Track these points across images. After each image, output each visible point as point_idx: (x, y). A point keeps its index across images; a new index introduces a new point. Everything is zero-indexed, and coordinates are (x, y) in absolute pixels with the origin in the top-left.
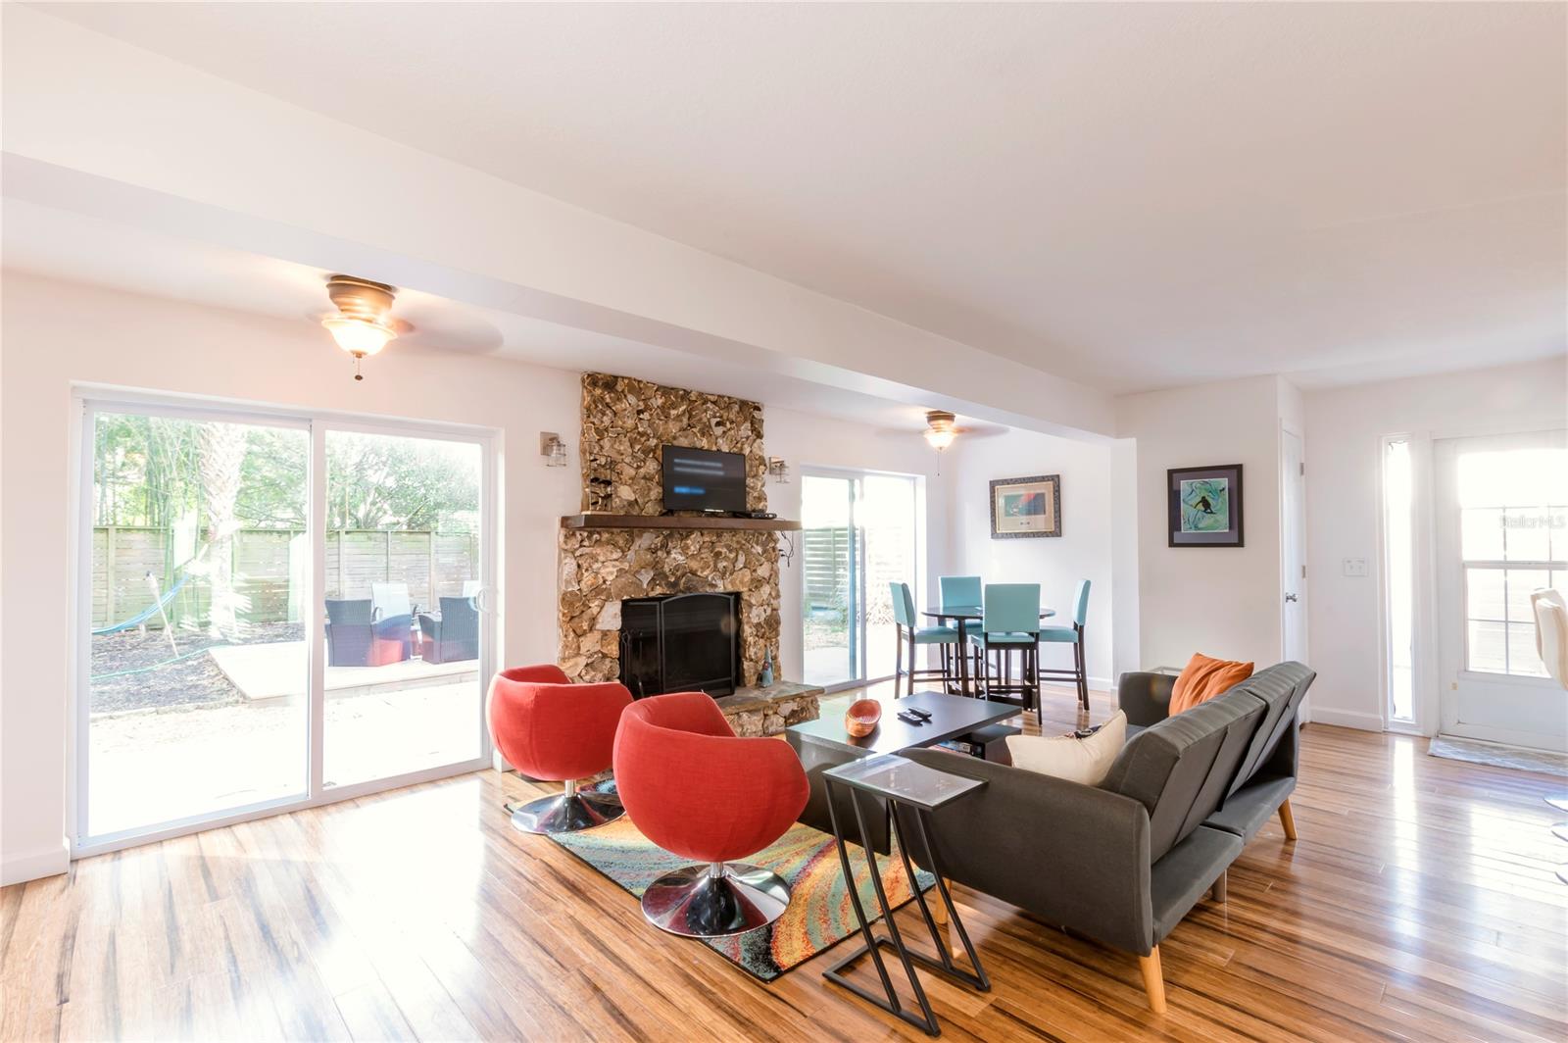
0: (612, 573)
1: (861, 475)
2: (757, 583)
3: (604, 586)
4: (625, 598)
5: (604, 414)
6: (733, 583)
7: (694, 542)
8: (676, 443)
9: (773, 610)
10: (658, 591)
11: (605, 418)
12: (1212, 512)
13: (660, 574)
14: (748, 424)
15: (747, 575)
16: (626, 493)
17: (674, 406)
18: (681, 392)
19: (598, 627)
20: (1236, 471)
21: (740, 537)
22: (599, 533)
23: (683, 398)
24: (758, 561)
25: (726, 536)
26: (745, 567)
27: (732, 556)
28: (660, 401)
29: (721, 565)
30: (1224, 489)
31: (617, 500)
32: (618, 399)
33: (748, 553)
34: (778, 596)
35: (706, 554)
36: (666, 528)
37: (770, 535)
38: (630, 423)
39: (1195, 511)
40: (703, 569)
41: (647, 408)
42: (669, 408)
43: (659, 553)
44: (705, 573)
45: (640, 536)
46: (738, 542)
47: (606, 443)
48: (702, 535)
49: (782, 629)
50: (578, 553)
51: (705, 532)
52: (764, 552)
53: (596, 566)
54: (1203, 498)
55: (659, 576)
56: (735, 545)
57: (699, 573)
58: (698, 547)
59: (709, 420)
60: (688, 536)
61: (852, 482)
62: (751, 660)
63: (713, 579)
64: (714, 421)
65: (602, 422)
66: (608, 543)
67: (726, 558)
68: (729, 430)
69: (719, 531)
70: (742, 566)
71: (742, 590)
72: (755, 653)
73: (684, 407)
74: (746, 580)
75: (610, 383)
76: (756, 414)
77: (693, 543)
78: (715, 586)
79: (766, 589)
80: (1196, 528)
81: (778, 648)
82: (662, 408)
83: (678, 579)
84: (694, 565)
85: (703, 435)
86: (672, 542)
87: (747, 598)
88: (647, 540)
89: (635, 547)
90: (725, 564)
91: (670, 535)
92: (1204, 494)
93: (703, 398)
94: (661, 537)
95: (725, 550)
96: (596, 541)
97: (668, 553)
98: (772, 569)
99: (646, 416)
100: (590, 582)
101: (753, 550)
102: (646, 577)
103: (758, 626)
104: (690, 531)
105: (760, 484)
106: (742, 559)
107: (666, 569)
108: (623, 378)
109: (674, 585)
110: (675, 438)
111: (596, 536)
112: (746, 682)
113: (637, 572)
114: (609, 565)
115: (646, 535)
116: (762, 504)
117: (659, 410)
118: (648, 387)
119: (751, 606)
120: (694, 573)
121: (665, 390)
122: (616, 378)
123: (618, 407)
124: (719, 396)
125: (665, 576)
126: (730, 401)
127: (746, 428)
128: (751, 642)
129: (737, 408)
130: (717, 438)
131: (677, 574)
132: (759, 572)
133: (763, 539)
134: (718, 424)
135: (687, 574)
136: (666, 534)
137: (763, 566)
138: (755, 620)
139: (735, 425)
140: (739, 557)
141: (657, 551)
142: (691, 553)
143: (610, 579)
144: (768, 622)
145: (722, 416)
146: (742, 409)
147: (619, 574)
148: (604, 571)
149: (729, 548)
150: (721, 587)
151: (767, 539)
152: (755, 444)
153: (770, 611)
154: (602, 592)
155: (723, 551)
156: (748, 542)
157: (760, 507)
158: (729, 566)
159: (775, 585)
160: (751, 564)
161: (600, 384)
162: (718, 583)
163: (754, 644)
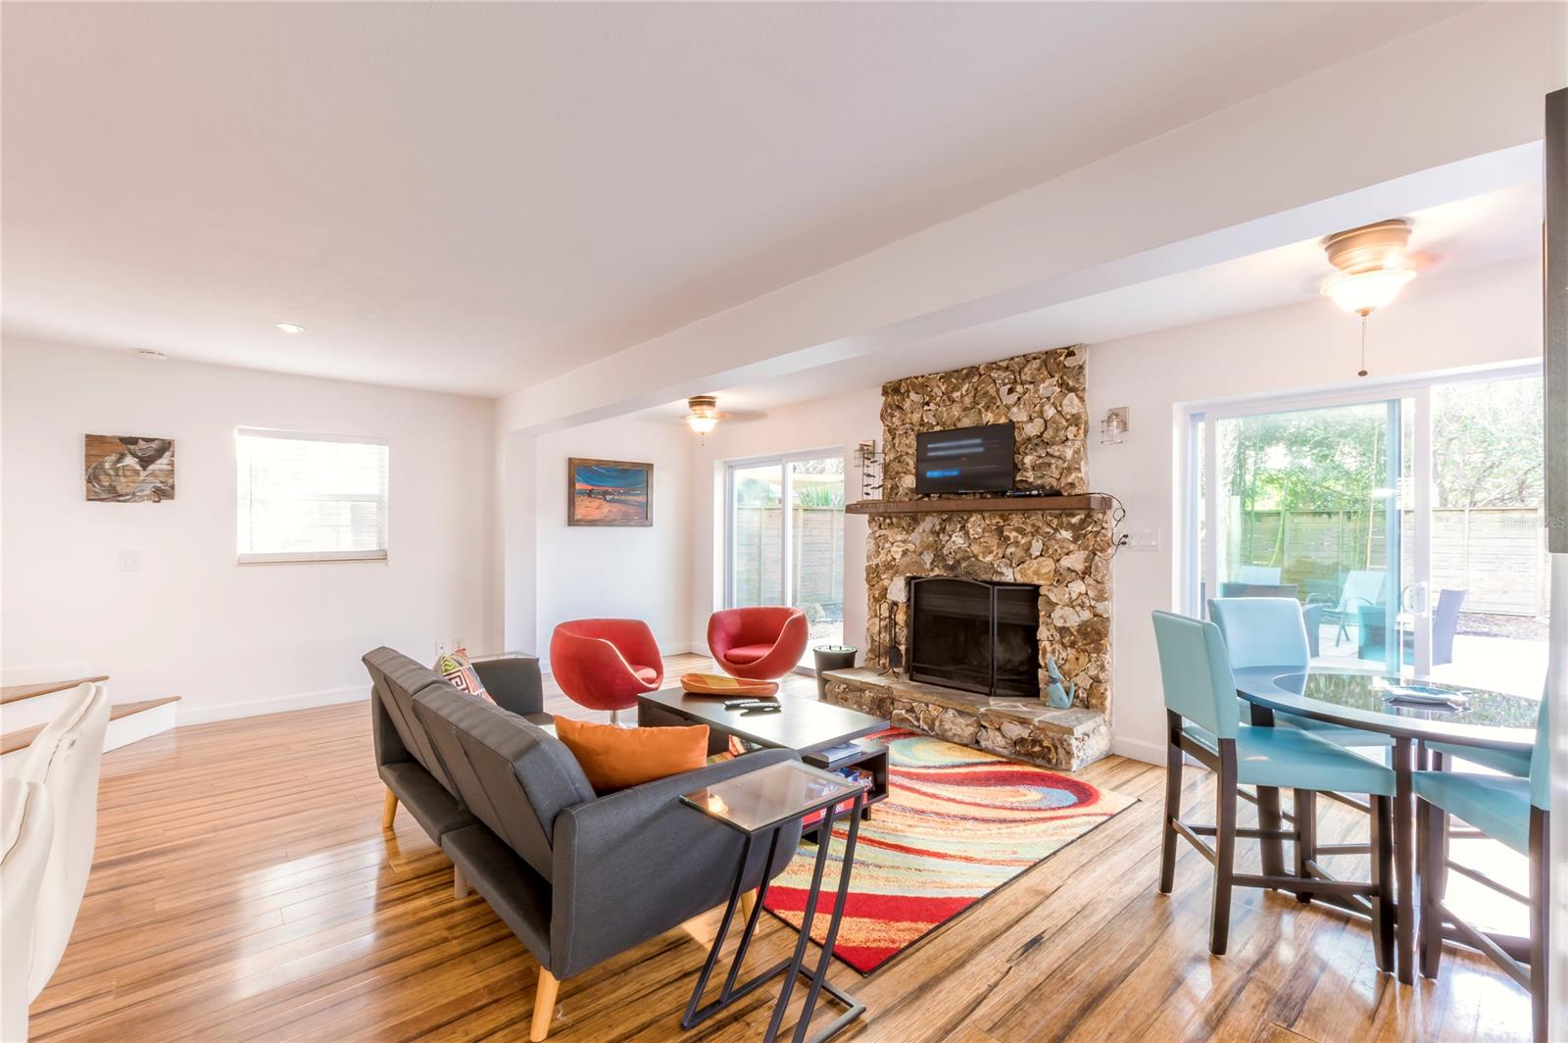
0: (897, 552)
2: (1060, 578)
3: (894, 563)
4: (908, 575)
5: (892, 416)
6: (1023, 574)
7: (976, 525)
8: (959, 425)
9: (1095, 615)
10: (937, 572)
11: (894, 419)
14: (1056, 378)
15: (1048, 565)
16: (909, 481)
17: (956, 388)
18: (964, 372)
19: (888, 596)
21: (1036, 519)
22: (890, 518)
23: (969, 376)
24: (1061, 547)
25: (1016, 520)
26: (1041, 555)
27: (1023, 541)
28: (944, 388)
29: (1009, 551)
31: (901, 488)
32: (904, 399)
33: (1048, 537)
34: (1101, 597)
35: (993, 542)
36: (945, 512)
37: (1088, 516)
38: (916, 417)
40: (985, 555)
41: (931, 398)
42: (952, 392)
43: (941, 536)
44: (989, 558)
45: (924, 520)
46: (1033, 525)
47: (897, 441)
48: (984, 518)
50: (877, 535)
51: (986, 515)
52: (1075, 540)
53: (887, 545)
55: (939, 557)
56: (1029, 529)
57: (981, 558)
58: (980, 530)
59: (998, 391)
60: (968, 519)
62: (1047, 669)
63: (999, 565)
64: (1004, 390)
65: (893, 423)
66: (898, 526)
67: (1016, 543)
68: (1025, 393)
69: (1006, 513)
70: (1038, 554)
71: (1036, 582)
73: (966, 386)
74: (1044, 571)
75: (897, 388)
76: (1070, 362)
77: (973, 526)
78: (1002, 574)
79: (1078, 587)
81: (1102, 668)
82: (947, 393)
83: (958, 562)
84: (975, 549)
85: (987, 408)
86: (950, 525)
87: (1047, 593)
88: (928, 523)
89: (920, 529)
90: (1014, 549)
91: (949, 520)
93: (993, 366)
94: (941, 520)
95: (1014, 534)
96: (889, 525)
97: (950, 536)
98: (1090, 559)
99: (932, 406)
100: (883, 559)
101: (1057, 535)
102: (928, 558)
103: (1063, 631)
104: (970, 512)
105: (1069, 453)
106: (1037, 546)
107: (945, 551)
108: (907, 379)
109: (952, 568)
110: (959, 420)
111: (888, 521)
112: (1041, 694)
113: (921, 553)
114: (900, 545)
115: (929, 519)
116: (1073, 476)
117: (945, 397)
118: (930, 379)
119: (1052, 605)
120: (976, 557)
121: (946, 377)
122: (901, 381)
123: (905, 406)
124: (1012, 359)
125: (943, 558)
126: (1027, 359)
127: (1050, 385)
128: (1049, 649)
129: (1036, 364)
130: (1008, 408)
131: (958, 557)
132: (1066, 562)
133: (1074, 520)
134: (1011, 391)
135: (969, 558)
136: (945, 517)
137: (1071, 556)
138: (1060, 623)
139: (1031, 387)
140: (1034, 542)
141: (938, 534)
142: (972, 537)
143: (898, 556)
144: (1083, 629)
145: (1015, 381)
146: (1045, 363)
147: (905, 553)
148: (894, 549)
149: (1020, 531)
150: (1009, 575)
151: (1083, 521)
152: (1066, 402)
153: (1086, 615)
154: (892, 567)
155: (1013, 535)
156: (1049, 525)
157: (1070, 480)
158: (1020, 553)
159: (1098, 582)
160: (1051, 551)
161: (890, 391)
162: (1004, 570)
163: (1053, 652)
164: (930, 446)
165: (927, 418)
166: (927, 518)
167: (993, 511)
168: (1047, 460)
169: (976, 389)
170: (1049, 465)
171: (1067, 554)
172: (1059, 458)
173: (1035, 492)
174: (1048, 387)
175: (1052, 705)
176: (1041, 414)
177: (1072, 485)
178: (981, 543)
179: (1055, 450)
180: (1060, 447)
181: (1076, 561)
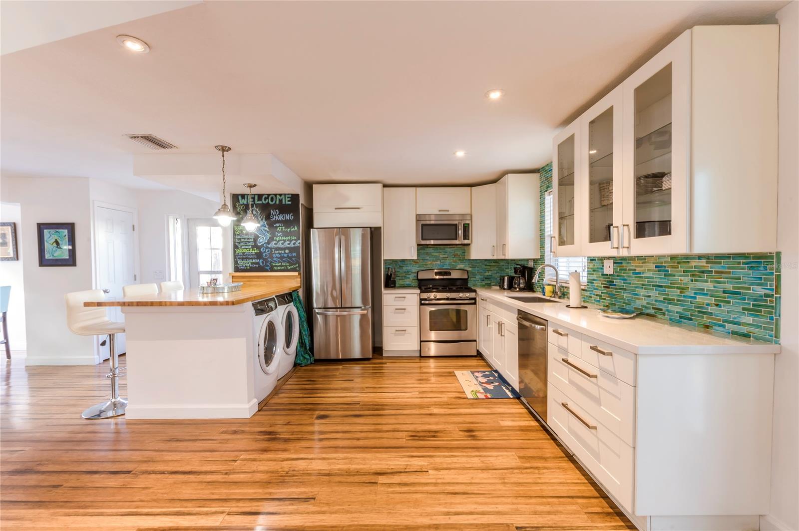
12: (60, 248)
20: (71, 227)
30: (65, 236)
39: (52, 247)
54: (56, 240)
80: (53, 256)
92: (57, 238)
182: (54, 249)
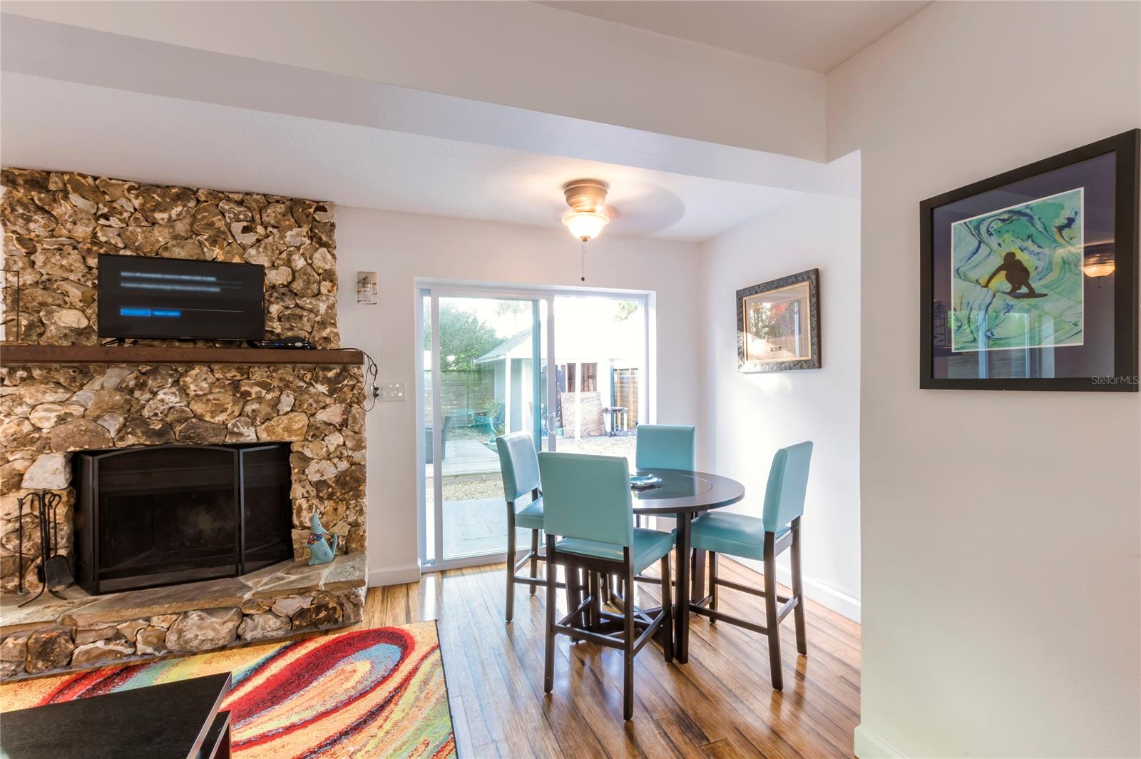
0: (48, 419)
1: (550, 294)
2: (316, 432)
3: (37, 435)
4: (72, 449)
5: (28, 220)
7: (197, 380)
8: (166, 255)
9: (352, 464)
10: (131, 440)
11: (32, 226)
12: (1032, 294)
13: (134, 419)
14: (305, 229)
15: (300, 421)
16: (71, 318)
17: (158, 207)
19: (24, 485)
21: (286, 372)
22: (24, 369)
23: (180, 197)
24: (317, 402)
25: (258, 373)
26: (292, 411)
27: (269, 397)
28: (137, 203)
29: (249, 408)
30: (1071, 221)
31: (53, 327)
32: (55, 200)
33: (300, 392)
34: (360, 446)
35: (227, 399)
36: (146, 363)
37: (344, 370)
38: (82, 231)
40: (213, 414)
41: (113, 211)
42: (153, 211)
43: (137, 394)
44: (220, 418)
45: (102, 373)
46: (281, 379)
47: (39, 258)
48: (212, 371)
49: (369, 488)
51: (216, 367)
52: (331, 393)
53: (19, 410)
54: (1010, 256)
55: (134, 420)
56: (276, 383)
57: (207, 418)
58: (205, 385)
59: (228, 226)
60: (187, 371)
61: (536, 303)
62: (304, 528)
63: (235, 425)
64: (237, 227)
65: (29, 231)
66: (45, 381)
67: (259, 399)
68: (267, 236)
69: (245, 366)
70: (289, 409)
71: (287, 439)
72: (311, 519)
73: (179, 209)
74: (296, 426)
75: (38, 180)
76: (319, 216)
77: (195, 380)
78: (241, 434)
79: (335, 440)
80: (992, 336)
81: (361, 512)
82: (142, 210)
83: (169, 427)
84: (198, 408)
85: (213, 242)
87: (300, 449)
88: (112, 377)
89: (96, 384)
90: (256, 406)
91: (154, 372)
92: (1012, 247)
93: (217, 195)
94: (136, 373)
95: (258, 389)
96: (23, 379)
97: (155, 394)
98: (347, 412)
99: (114, 221)
100: (12, 431)
101: (311, 389)
102: (112, 425)
103: (319, 485)
104: (190, 364)
105: (323, 307)
106: (287, 401)
107: (146, 413)
108: (63, 173)
109: (159, 434)
111: (20, 373)
112: (296, 554)
113: (98, 417)
115: (112, 372)
116: (328, 330)
117: (138, 215)
118: (110, 184)
119: (306, 460)
120: (200, 418)
121: (143, 189)
122: (49, 173)
123: (57, 211)
124: (247, 194)
125: (144, 423)
126: (268, 200)
127: (298, 235)
128: (305, 506)
129: (281, 208)
130: (244, 248)
131: (168, 419)
132: (322, 416)
133: (330, 374)
134: (246, 230)
135: (186, 419)
136: (145, 369)
137: (328, 410)
138: (315, 478)
139: (275, 231)
140: (283, 397)
141: (131, 392)
142: (192, 393)
143: (46, 426)
144: (341, 479)
145: (253, 220)
146: (291, 210)
147: (62, 420)
148: (35, 416)
149: (266, 386)
150: (249, 435)
151: (338, 375)
152: (317, 255)
153: (344, 465)
154: (32, 442)
155: (255, 390)
156: (302, 379)
157: (324, 334)
158: (265, 409)
159: (355, 433)
160: (305, 406)
161: (21, 181)
162: (244, 430)
163: (310, 508)
164: (123, 274)
165: (104, 235)
166: (109, 371)
167: (225, 362)
168: (298, 311)
169: (194, 216)
170: (301, 317)
171: (324, 408)
172: (311, 311)
173: (299, 344)
174: (296, 236)
175: (317, 562)
176: (288, 263)
177: (327, 339)
178: (209, 400)
179: (307, 302)
180: (313, 301)
181: (333, 414)
182: (998, 302)
